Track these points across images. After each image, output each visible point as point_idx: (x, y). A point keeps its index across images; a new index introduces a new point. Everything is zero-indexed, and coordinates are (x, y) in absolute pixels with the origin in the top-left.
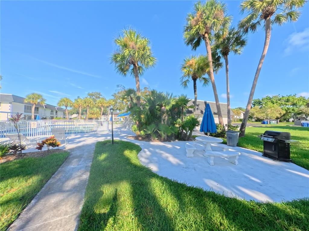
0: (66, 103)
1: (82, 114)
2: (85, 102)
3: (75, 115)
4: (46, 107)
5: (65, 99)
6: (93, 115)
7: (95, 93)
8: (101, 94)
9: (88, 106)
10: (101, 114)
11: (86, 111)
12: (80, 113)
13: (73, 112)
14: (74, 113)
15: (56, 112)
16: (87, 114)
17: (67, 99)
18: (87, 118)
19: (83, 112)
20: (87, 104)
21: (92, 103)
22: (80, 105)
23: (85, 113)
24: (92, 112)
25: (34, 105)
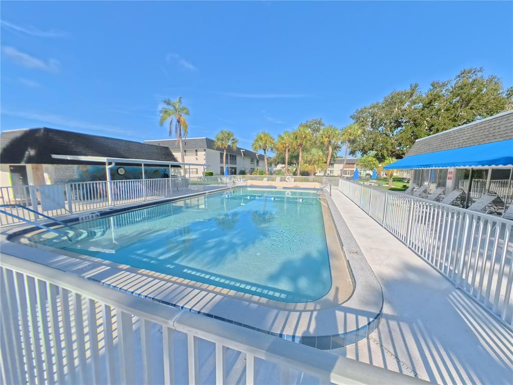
0: (264, 142)
1: (290, 164)
2: (296, 138)
3: (280, 166)
4: (244, 155)
5: (262, 136)
6: (309, 164)
7: (311, 122)
8: (323, 121)
9: (301, 145)
10: (326, 163)
11: (297, 157)
12: (286, 163)
13: (278, 161)
14: (278, 163)
15: (258, 162)
16: (298, 164)
17: (265, 135)
18: (299, 171)
19: (291, 161)
20: (299, 141)
21: (308, 137)
22: (287, 145)
23: (295, 162)
24: (309, 158)
25: (225, 151)
